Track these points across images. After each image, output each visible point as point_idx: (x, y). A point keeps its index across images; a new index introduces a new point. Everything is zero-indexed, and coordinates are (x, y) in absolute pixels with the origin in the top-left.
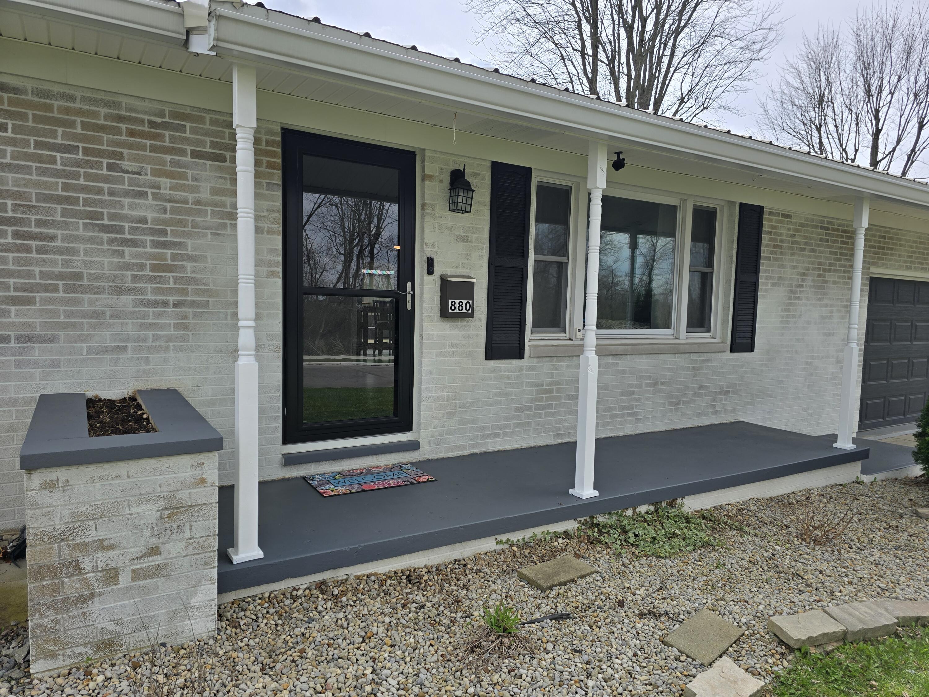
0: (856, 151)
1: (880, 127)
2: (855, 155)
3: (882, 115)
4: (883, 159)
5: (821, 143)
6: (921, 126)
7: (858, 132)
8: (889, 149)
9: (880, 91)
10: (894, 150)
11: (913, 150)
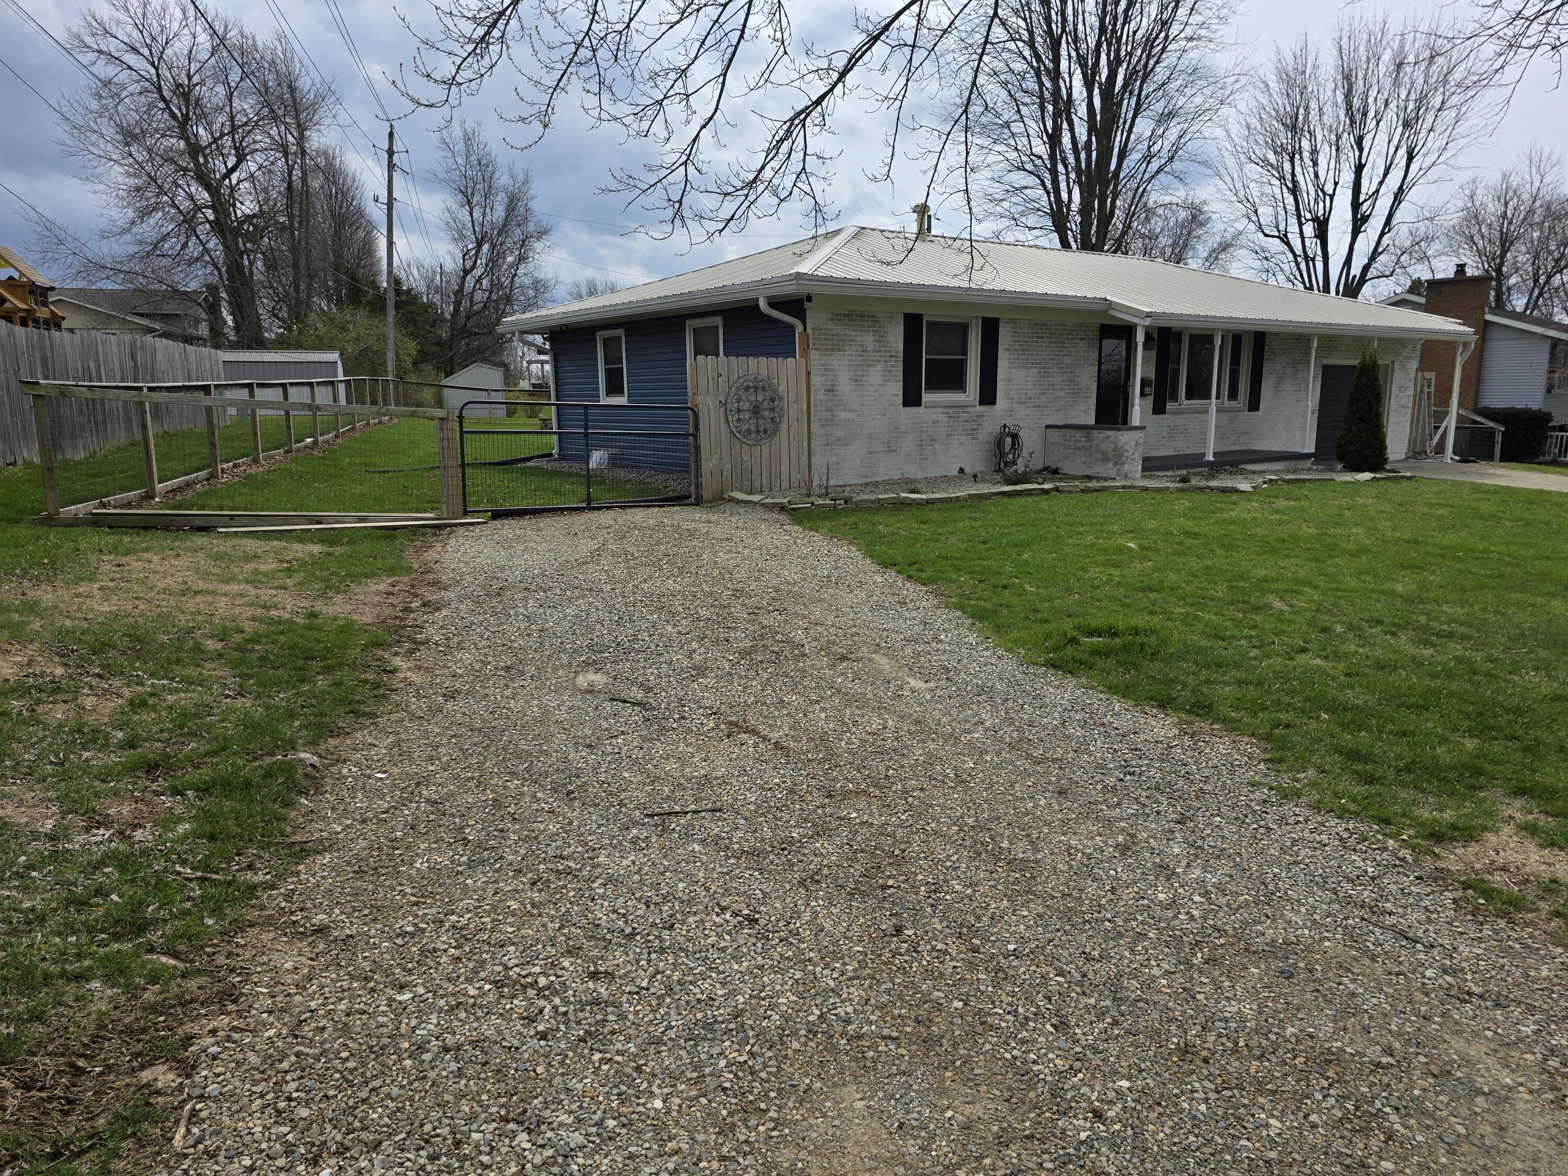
0: (1336, 184)
1: (1363, 161)
2: (1334, 190)
3: (1366, 144)
4: (1365, 201)
5: (1293, 175)
6: (1410, 158)
7: (1338, 160)
8: (1373, 189)
9: (1365, 114)
10: (1377, 191)
11: (1401, 188)
